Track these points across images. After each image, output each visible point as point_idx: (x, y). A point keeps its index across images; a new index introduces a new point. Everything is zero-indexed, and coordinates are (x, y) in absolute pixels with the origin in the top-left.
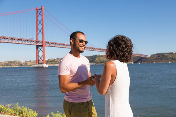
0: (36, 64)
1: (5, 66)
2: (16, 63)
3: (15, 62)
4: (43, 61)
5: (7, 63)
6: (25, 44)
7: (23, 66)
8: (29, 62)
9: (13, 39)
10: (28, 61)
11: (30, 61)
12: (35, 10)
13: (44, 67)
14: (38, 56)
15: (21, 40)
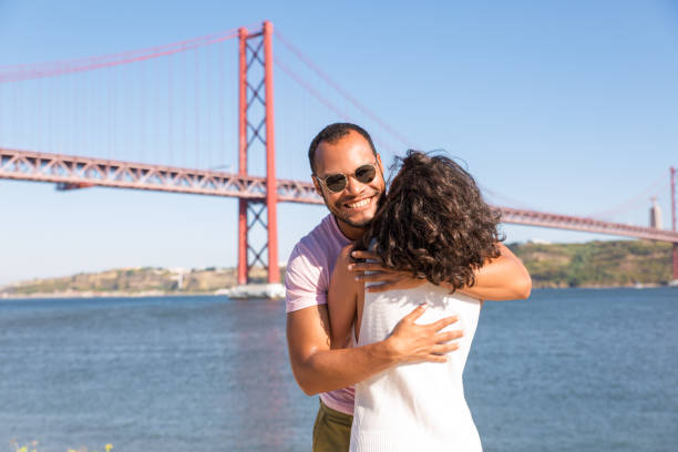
0: (239, 283)
1: (103, 290)
2: (152, 280)
3: (145, 272)
4: (267, 268)
5: (113, 276)
6: (189, 193)
7: (181, 290)
8: (209, 274)
9: (140, 173)
10: (201, 271)
11: (212, 269)
12: (236, 40)
13: (273, 295)
14: (245, 246)
15: (174, 175)
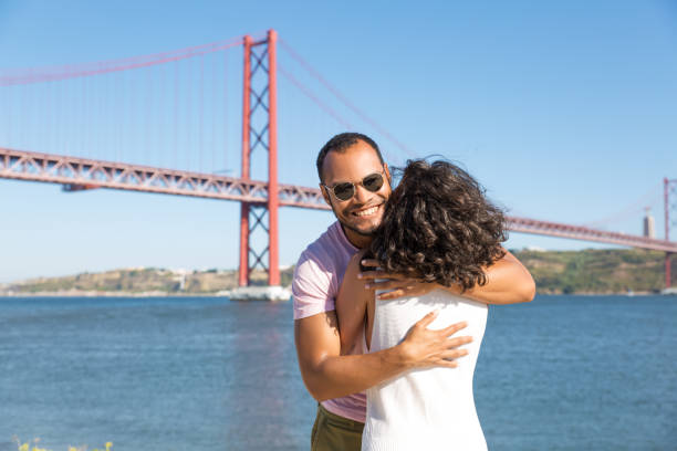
0: (240, 285)
1: (107, 289)
2: (155, 280)
3: (148, 273)
4: (267, 271)
5: (117, 276)
6: (192, 196)
7: (183, 291)
8: (209, 277)
9: (144, 175)
10: (204, 273)
11: (214, 271)
12: (241, 48)
13: (273, 297)
14: (247, 249)
15: (178, 178)
